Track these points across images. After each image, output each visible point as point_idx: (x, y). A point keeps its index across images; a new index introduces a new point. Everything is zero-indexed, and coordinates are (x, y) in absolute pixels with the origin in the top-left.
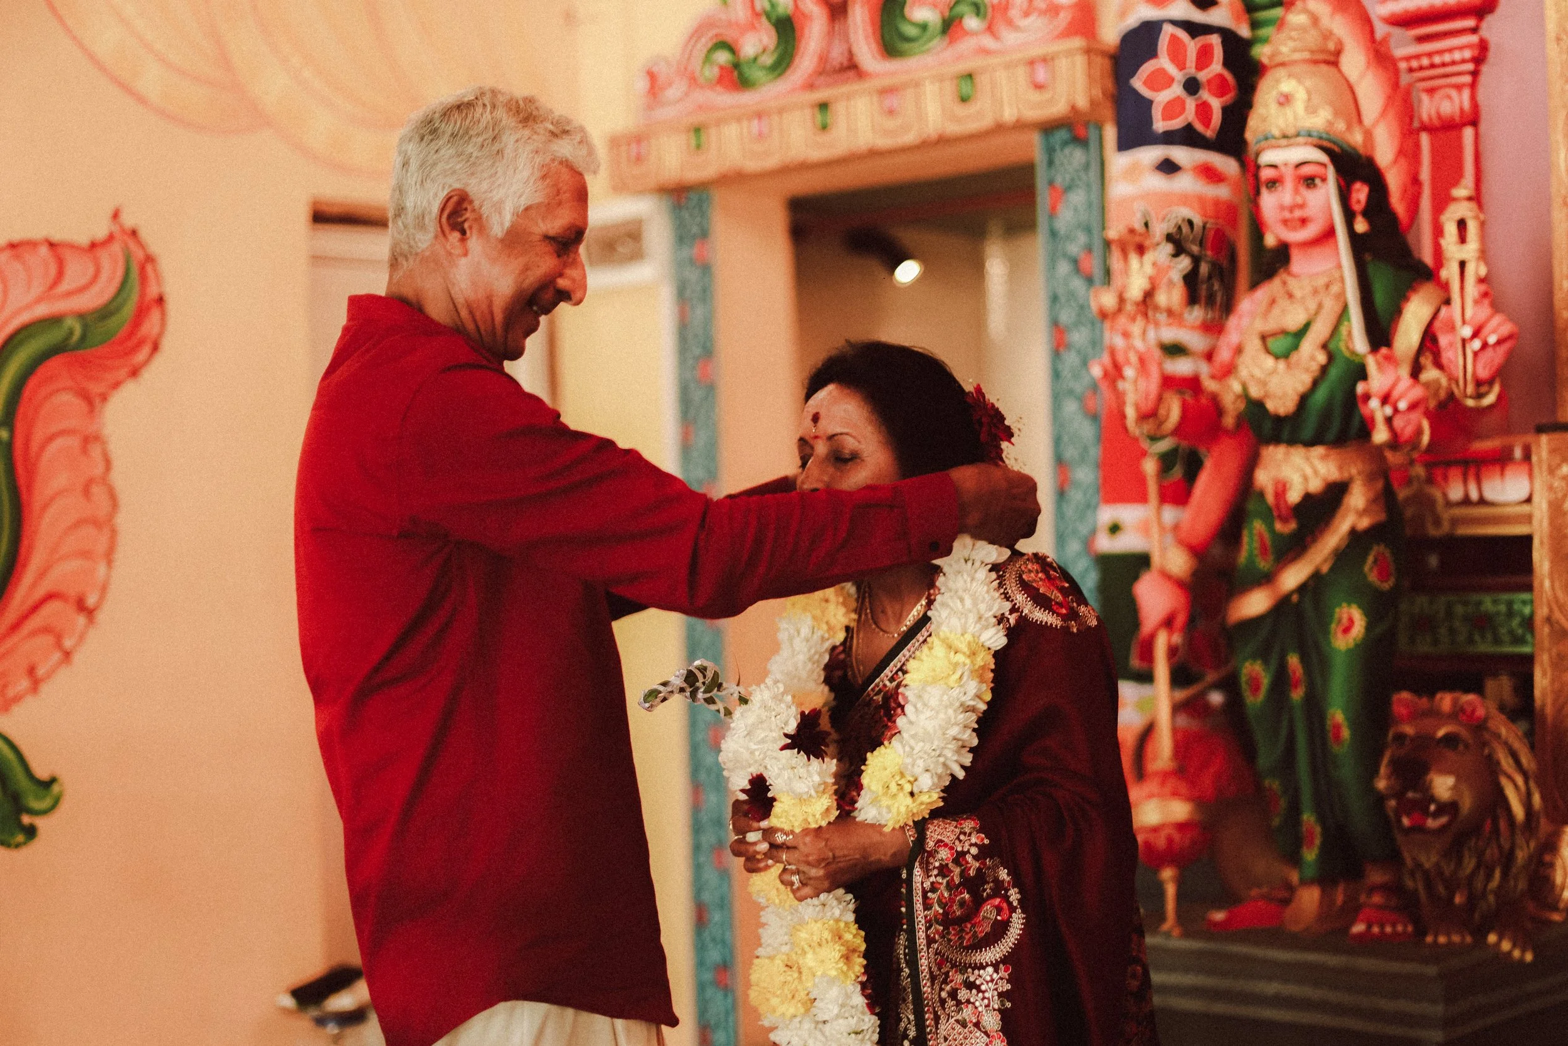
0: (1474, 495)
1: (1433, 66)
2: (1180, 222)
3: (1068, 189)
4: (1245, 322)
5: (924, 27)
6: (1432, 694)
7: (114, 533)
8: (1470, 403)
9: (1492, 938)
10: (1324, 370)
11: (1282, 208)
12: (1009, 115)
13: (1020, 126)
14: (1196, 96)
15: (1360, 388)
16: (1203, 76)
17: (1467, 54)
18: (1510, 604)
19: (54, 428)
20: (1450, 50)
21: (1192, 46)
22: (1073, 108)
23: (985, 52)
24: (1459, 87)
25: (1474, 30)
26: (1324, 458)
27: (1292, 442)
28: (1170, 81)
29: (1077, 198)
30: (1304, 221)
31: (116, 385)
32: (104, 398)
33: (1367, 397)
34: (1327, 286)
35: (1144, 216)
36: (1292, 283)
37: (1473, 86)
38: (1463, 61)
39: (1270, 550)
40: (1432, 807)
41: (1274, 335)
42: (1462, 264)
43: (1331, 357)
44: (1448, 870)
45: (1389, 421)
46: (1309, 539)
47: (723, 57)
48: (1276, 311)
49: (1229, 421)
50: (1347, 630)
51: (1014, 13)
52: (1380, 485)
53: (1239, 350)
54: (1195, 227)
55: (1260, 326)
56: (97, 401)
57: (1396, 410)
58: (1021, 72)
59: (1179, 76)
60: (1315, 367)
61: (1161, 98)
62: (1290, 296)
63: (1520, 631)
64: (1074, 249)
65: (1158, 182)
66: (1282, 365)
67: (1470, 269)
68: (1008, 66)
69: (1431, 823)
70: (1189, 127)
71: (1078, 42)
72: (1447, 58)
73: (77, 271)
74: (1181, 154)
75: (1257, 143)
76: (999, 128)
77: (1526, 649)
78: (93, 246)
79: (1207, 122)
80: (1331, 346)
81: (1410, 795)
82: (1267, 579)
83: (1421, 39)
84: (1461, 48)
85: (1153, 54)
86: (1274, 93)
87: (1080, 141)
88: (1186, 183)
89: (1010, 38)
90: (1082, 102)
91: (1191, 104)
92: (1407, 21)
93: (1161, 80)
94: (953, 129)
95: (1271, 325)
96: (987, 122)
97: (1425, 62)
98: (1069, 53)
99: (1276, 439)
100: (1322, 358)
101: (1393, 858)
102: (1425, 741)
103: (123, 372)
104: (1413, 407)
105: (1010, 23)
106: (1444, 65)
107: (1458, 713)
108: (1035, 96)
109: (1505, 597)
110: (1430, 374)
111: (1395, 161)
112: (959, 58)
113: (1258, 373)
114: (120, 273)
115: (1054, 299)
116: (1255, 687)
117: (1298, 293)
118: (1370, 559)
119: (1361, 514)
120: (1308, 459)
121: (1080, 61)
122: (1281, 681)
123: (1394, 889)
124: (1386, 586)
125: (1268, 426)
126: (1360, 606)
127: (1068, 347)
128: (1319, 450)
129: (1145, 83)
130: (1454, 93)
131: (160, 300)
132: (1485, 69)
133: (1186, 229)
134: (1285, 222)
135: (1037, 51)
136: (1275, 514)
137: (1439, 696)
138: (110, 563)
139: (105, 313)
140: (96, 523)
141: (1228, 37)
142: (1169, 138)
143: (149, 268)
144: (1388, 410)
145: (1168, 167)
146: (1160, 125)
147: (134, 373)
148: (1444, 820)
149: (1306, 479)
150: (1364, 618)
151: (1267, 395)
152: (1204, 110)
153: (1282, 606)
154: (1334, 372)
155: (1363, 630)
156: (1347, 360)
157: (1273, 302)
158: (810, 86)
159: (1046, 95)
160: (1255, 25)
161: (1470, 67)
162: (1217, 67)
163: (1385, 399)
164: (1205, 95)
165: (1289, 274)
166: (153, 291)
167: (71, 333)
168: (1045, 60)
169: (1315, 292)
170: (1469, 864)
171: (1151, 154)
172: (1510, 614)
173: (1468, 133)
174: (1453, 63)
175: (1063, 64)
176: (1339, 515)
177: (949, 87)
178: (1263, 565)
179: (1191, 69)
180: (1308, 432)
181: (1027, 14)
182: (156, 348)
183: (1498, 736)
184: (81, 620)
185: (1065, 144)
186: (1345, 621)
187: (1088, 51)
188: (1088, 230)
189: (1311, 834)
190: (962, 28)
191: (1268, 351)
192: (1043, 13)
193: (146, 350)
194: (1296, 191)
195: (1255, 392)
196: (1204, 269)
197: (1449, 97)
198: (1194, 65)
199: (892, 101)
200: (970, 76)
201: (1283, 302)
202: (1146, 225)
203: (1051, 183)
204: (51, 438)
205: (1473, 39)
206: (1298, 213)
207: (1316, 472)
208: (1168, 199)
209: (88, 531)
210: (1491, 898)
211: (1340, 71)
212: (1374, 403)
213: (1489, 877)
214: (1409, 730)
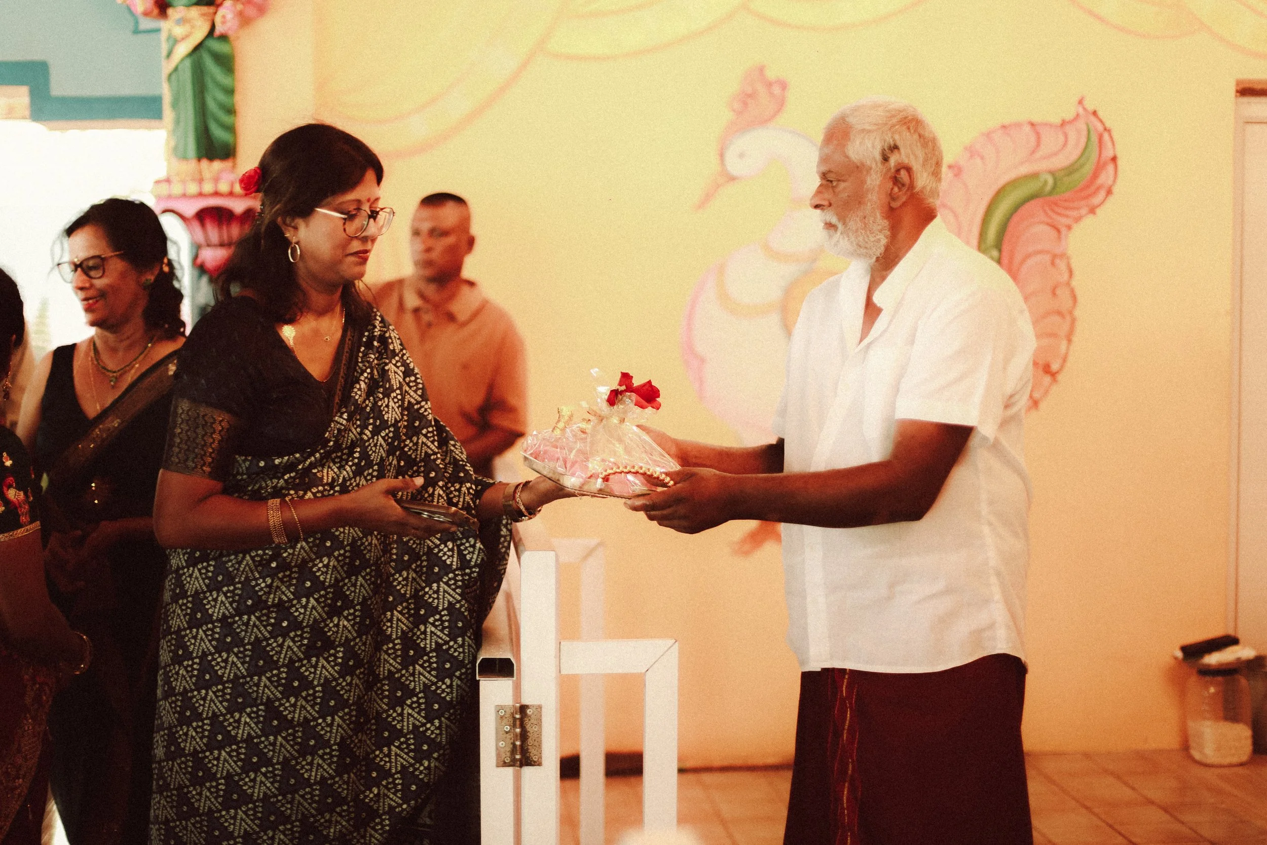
7: (1073, 321)
19: (1031, 249)
31: (1078, 219)
32: (1069, 228)
56: (1064, 230)
73: (1051, 141)
78: (1064, 123)
103: (1084, 211)
114: (1083, 140)
131: (1114, 159)
138: (1069, 341)
139: (1071, 170)
140: (1059, 313)
143: (1106, 136)
147: (1092, 211)
166: (1108, 153)
167: (1046, 182)
182: (1109, 192)
184: (1047, 379)
193: (1102, 194)
204: (1028, 256)
209: (1056, 319)
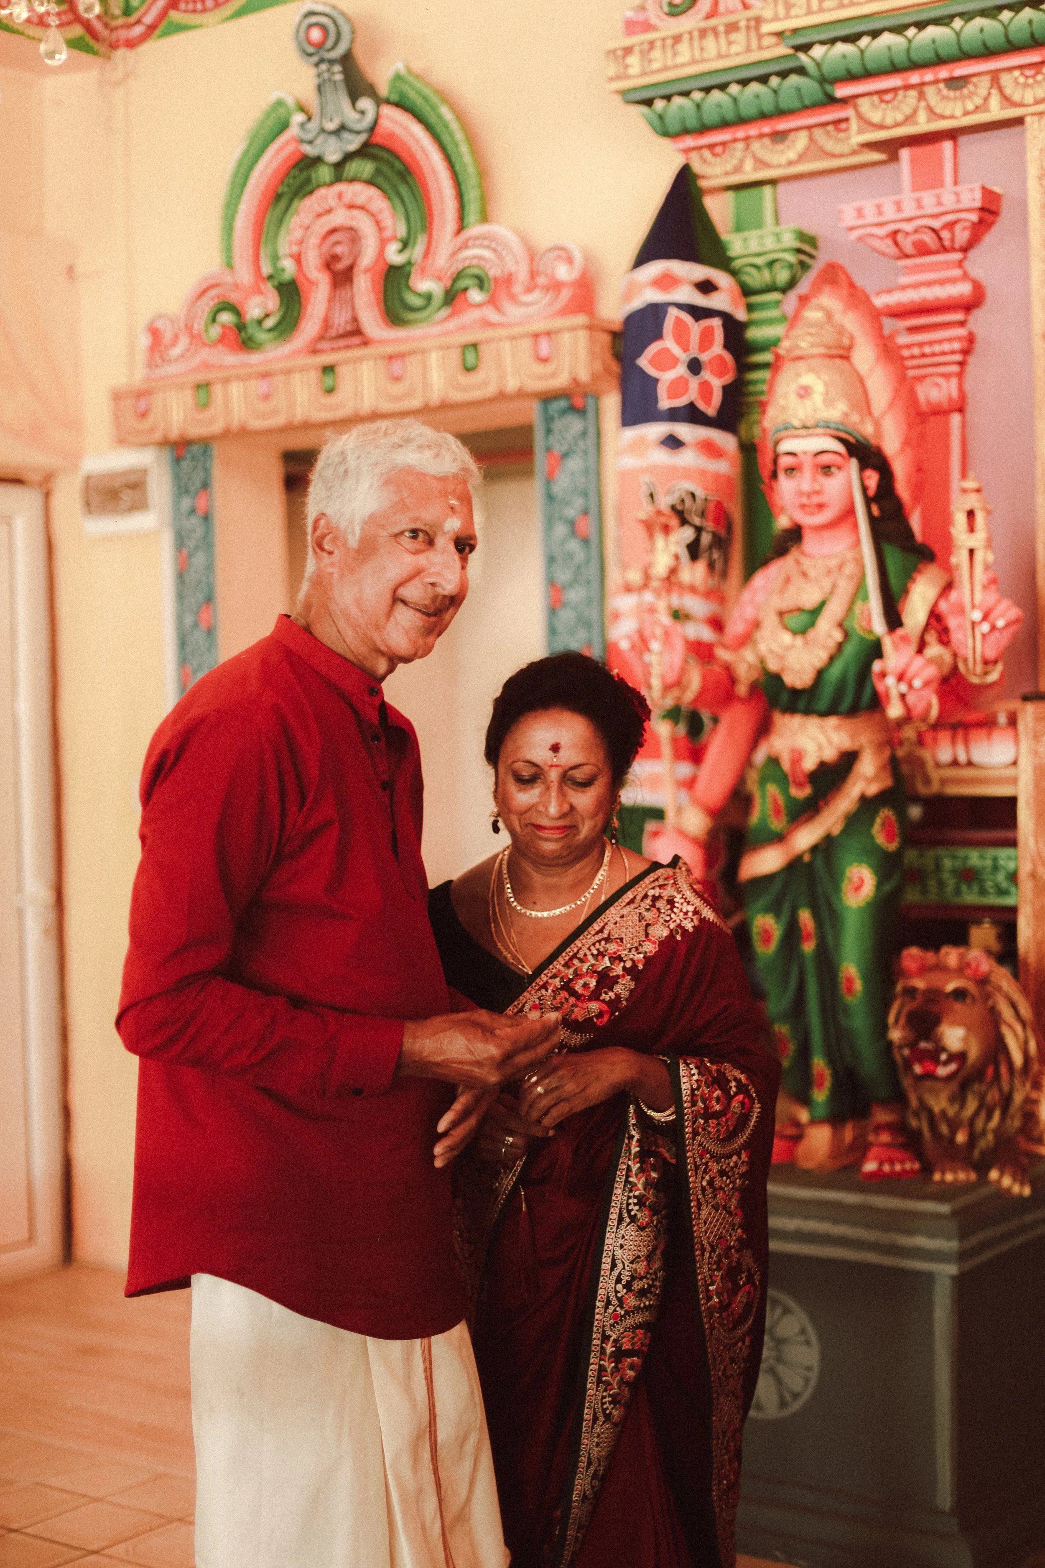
0: (962, 758)
1: (924, 355)
2: (684, 496)
3: (565, 456)
4: (760, 597)
5: (429, 297)
6: (937, 949)
8: (975, 680)
9: (994, 1175)
10: (840, 646)
11: (801, 494)
12: (512, 385)
13: (521, 394)
14: (699, 376)
15: (877, 666)
16: (704, 357)
17: (957, 346)
18: (995, 859)
20: (940, 342)
21: (695, 328)
22: (575, 381)
23: (487, 324)
24: (946, 376)
25: (962, 324)
26: (838, 728)
27: (808, 711)
28: (675, 361)
29: (574, 464)
30: (821, 506)
33: (883, 675)
34: (841, 567)
35: (649, 488)
36: (806, 563)
37: (960, 375)
38: (953, 352)
39: (784, 812)
40: (943, 1057)
41: (791, 611)
42: (971, 552)
43: (846, 635)
44: (951, 1112)
45: (903, 696)
46: (822, 803)
47: (226, 318)
48: (792, 589)
49: (742, 689)
50: (858, 889)
51: (517, 289)
52: (887, 753)
53: (757, 625)
54: (697, 498)
55: (779, 602)
57: (910, 686)
58: (526, 344)
59: (684, 357)
60: (831, 644)
61: (666, 377)
62: (805, 575)
63: (1004, 884)
64: (571, 512)
65: (662, 457)
66: (799, 641)
67: (979, 556)
68: (513, 338)
69: (942, 1071)
70: (692, 406)
71: (581, 319)
72: (937, 348)
74: (684, 431)
75: (776, 432)
76: (501, 396)
77: (1009, 901)
79: (708, 402)
80: (847, 624)
81: (923, 1045)
82: (779, 838)
83: (912, 330)
84: (950, 340)
85: (658, 335)
86: (794, 387)
87: (578, 411)
88: (688, 458)
89: (514, 312)
90: (584, 376)
91: (694, 383)
92: (900, 313)
93: (666, 361)
94: (457, 396)
95: (786, 603)
96: (491, 390)
97: (916, 351)
98: (573, 329)
99: (791, 709)
100: (838, 636)
101: (899, 1099)
102: (934, 995)
104: (927, 684)
105: (513, 298)
106: (934, 355)
107: (962, 968)
108: (540, 369)
109: (991, 852)
110: (934, 649)
111: (902, 450)
112: (462, 328)
113: (775, 647)
115: (551, 560)
116: (767, 937)
117: (812, 573)
118: (878, 821)
119: (869, 781)
120: (822, 728)
121: (583, 335)
122: (792, 933)
123: (899, 1128)
124: (893, 847)
125: (785, 697)
126: (871, 866)
127: (564, 605)
128: (832, 721)
129: (651, 362)
130: (941, 381)
132: (971, 360)
133: (688, 502)
134: (803, 506)
135: (540, 326)
136: (790, 779)
137: (944, 950)
141: (728, 320)
142: (673, 415)
144: (903, 688)
145: (673, 442)
146: (665, 404)
148: (952, 1067)
149: (820, 747)
150: (874, 876)
151: (783, 669)
152: (705, 389)
153: (794, 865)
154: (850, 649)
155: (873, 888)
156: (862, 639)
157: (788, 580)
158: (315, 352)
159: (549, 368)
160: (750, 308)
161: (958, 357)
162: (717, 348)
163: (901, 678)
164: (706, 375)
165: (803, 553)
168: (548, 334)
169: (829, 572)
170: (972, 1105)
171: (657, 430)
172: (996, 868)
173: (955, 419)
174: (944, 353)
175: (566, 337)
176: (850, 781)
177: (454, 356)
178: (777, 825)
179: (694, 353)
180: (823, 703)
181: (529, 290)
183: (999, 989)
185: (563, 412)
186: (855, 880)
187: (590, 328)
188: (585, 494)
189: (821, 1076)
190: (466, 300)
191: (786, 628)
192: (546, 289)
194: (814, 479)
195: (773, 666)
196: (706, 539)
197: (937, 385)
198: (697, 347)
199: (397, 367)
200: (475, 346)
201: (797, 581)
202: (651, 495)
203: (549, 450)
205: (961, 332)
206: (816, 500)
207: (830, 742)
208: (672, 472)
210: (990, 1137)
211: (851, 364)
212: (890, 681)
213: (989, 1117)
214: (920, 984)
